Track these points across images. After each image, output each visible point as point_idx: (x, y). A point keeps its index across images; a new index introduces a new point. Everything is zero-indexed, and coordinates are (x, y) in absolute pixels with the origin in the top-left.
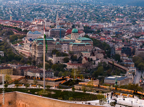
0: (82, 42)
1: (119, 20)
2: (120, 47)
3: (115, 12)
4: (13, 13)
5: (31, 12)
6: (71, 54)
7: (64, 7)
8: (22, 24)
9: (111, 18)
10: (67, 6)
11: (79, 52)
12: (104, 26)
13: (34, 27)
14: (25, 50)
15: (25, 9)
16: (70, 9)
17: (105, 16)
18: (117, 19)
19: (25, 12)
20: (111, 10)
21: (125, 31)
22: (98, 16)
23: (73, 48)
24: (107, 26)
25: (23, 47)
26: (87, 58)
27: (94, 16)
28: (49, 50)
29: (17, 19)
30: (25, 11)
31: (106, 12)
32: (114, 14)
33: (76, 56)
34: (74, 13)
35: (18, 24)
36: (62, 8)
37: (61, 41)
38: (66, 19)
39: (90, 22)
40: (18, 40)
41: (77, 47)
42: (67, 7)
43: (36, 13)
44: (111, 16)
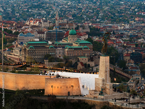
0: (80, 46)
1: (139, 21)
2: (129, 52)
3: (136, 10)
4: (5, 10)
5: (28, 9)
6: (66, 59)
7: (72, 4)
8: (14, 24)
9: (130, 18)
10: (76, 1)
11: (76, 57)
12: (119, 27)
13: (27, 29)
14: (14, 55)
15: (20, 6)
16: (79, 5)
17: (123, 14)
18: (137, 19)
19: (20, 10)
20: (132, 7)
21: (143, 34)
22: (114, 14)
23: (69, 52)
24: (122, 27)
25: (12, 52)
26: (84, 63)
27: (109, 15)
28: (41, 55)
29: (10, 18)
30: (21, 8)
31: (124, 9)
32: (134, 12)
33: (72, 61)
34: (83, 11)
35: (9, 25)
36: (68, 4)
37: (56, 45)
38: (72, 19)
39: (102, 23)
40: (7, 44)
41: (74, 51)
42: (75, 4)
43: (34, 11)
44: (130, 14)
